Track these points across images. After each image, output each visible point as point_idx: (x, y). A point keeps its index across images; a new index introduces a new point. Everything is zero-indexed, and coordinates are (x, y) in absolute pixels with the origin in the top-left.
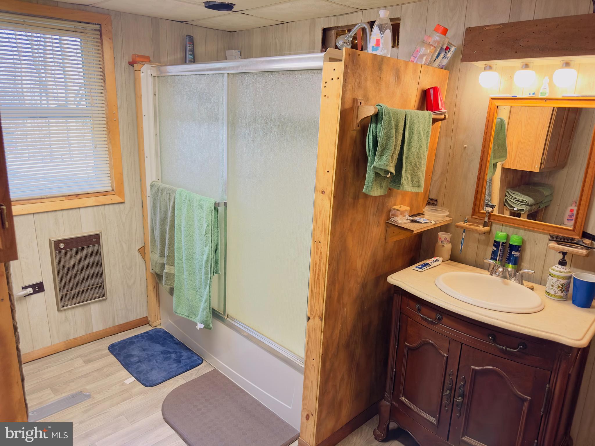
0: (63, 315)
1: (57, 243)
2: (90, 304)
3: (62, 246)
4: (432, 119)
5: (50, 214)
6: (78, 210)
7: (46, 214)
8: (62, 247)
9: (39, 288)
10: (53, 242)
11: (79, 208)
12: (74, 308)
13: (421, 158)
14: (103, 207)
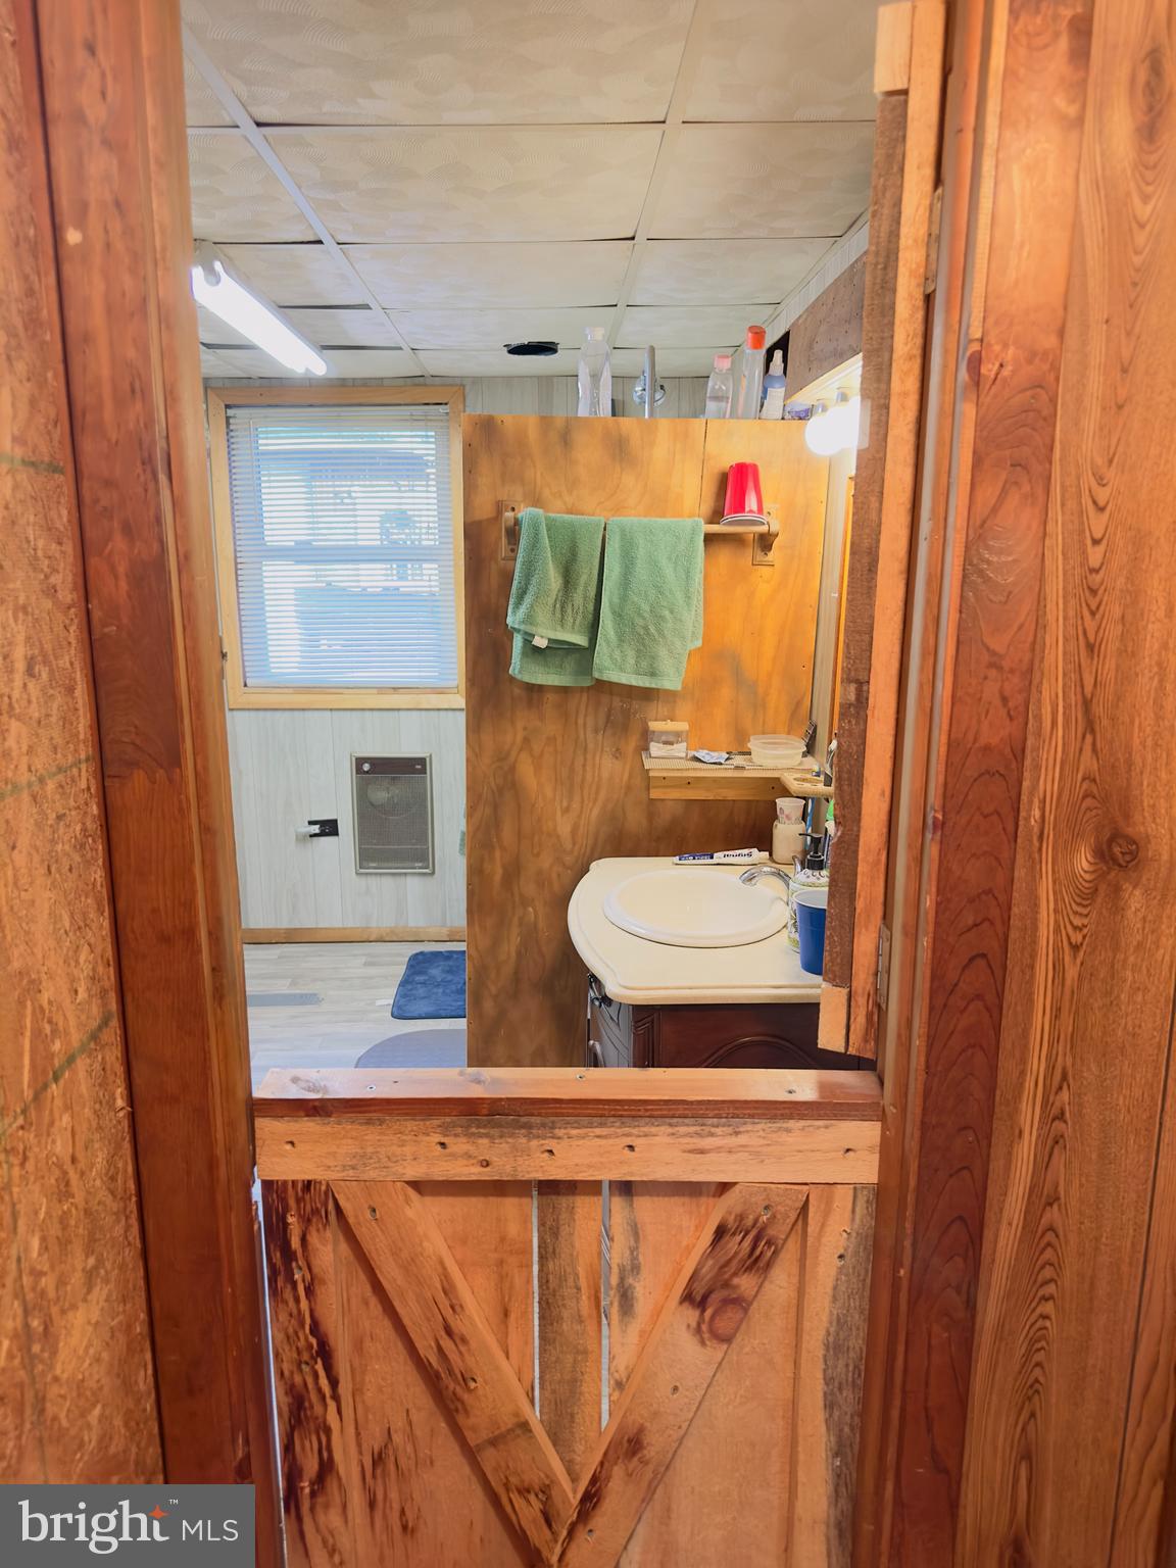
0: (363, 881)
1: (360, 761)
2: (405, 874)
3: (366, 767)
4: (702, 537)
5: (354, 713)
6: (396, 713)
7: (349, 713)
8: (366, 769)
9: (329, 828)
10: (354, 759)
11: (399, 710)
12: (381, 874)
13: (662, 618)
14: (436, 713)
